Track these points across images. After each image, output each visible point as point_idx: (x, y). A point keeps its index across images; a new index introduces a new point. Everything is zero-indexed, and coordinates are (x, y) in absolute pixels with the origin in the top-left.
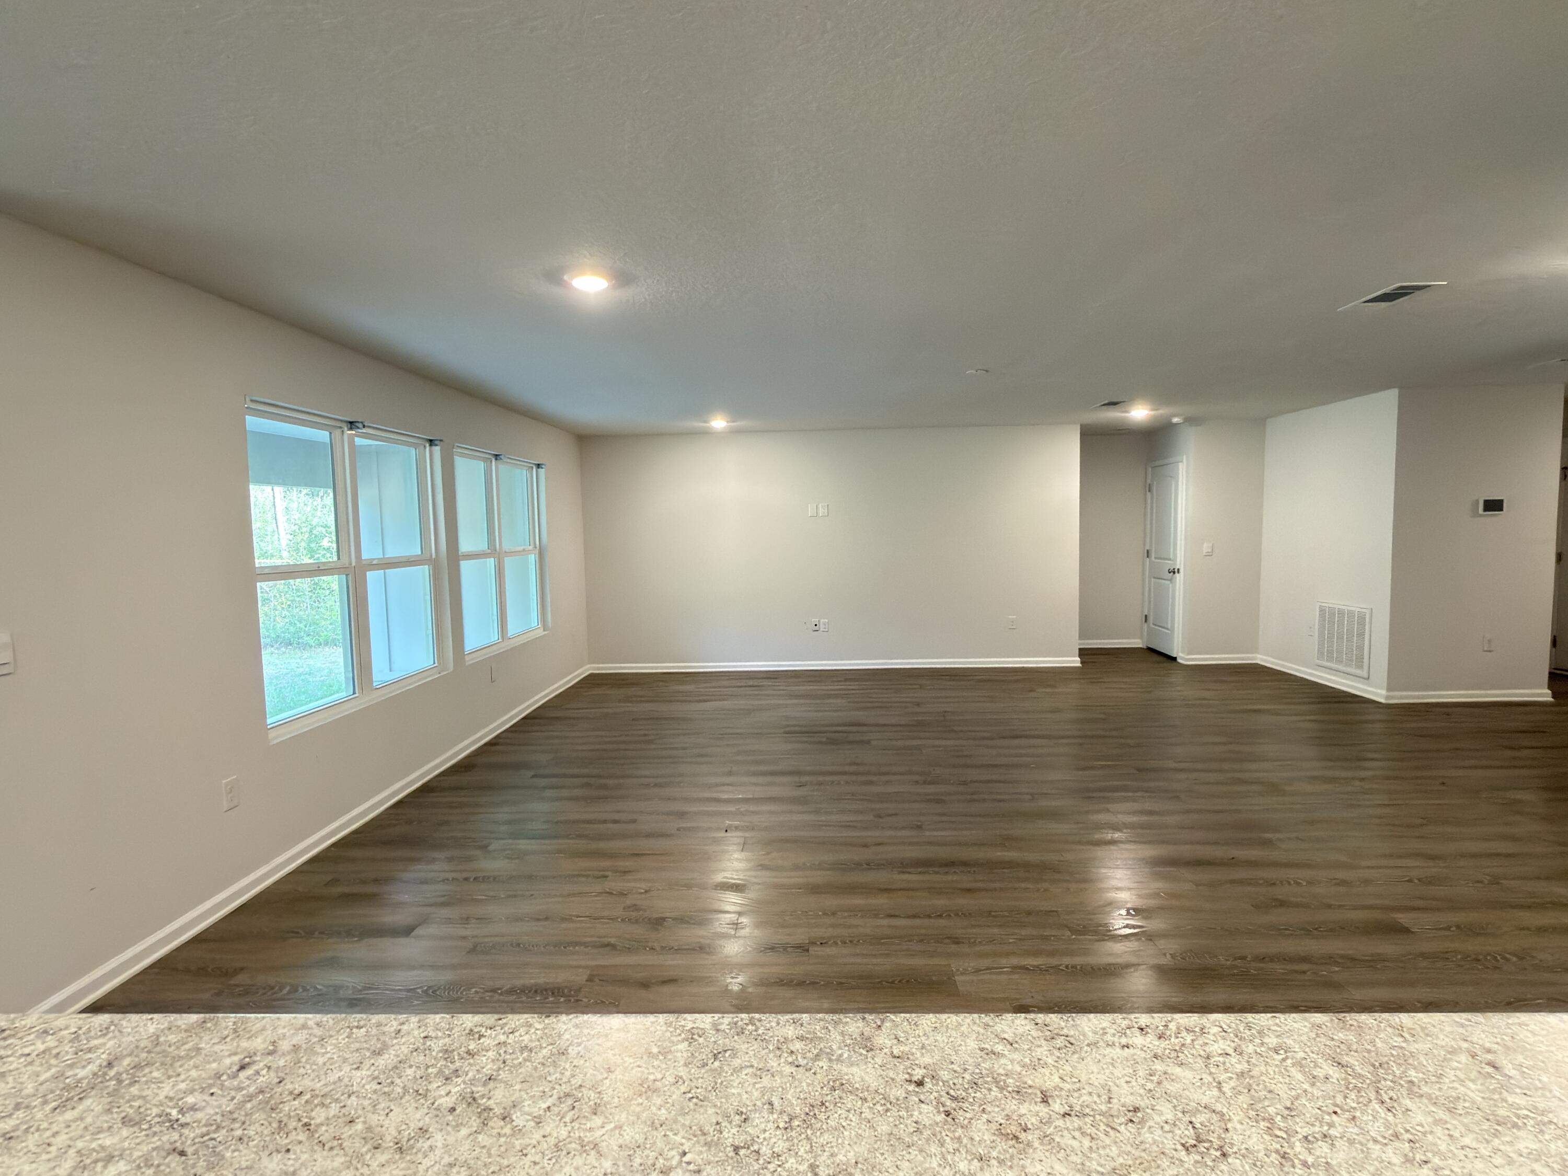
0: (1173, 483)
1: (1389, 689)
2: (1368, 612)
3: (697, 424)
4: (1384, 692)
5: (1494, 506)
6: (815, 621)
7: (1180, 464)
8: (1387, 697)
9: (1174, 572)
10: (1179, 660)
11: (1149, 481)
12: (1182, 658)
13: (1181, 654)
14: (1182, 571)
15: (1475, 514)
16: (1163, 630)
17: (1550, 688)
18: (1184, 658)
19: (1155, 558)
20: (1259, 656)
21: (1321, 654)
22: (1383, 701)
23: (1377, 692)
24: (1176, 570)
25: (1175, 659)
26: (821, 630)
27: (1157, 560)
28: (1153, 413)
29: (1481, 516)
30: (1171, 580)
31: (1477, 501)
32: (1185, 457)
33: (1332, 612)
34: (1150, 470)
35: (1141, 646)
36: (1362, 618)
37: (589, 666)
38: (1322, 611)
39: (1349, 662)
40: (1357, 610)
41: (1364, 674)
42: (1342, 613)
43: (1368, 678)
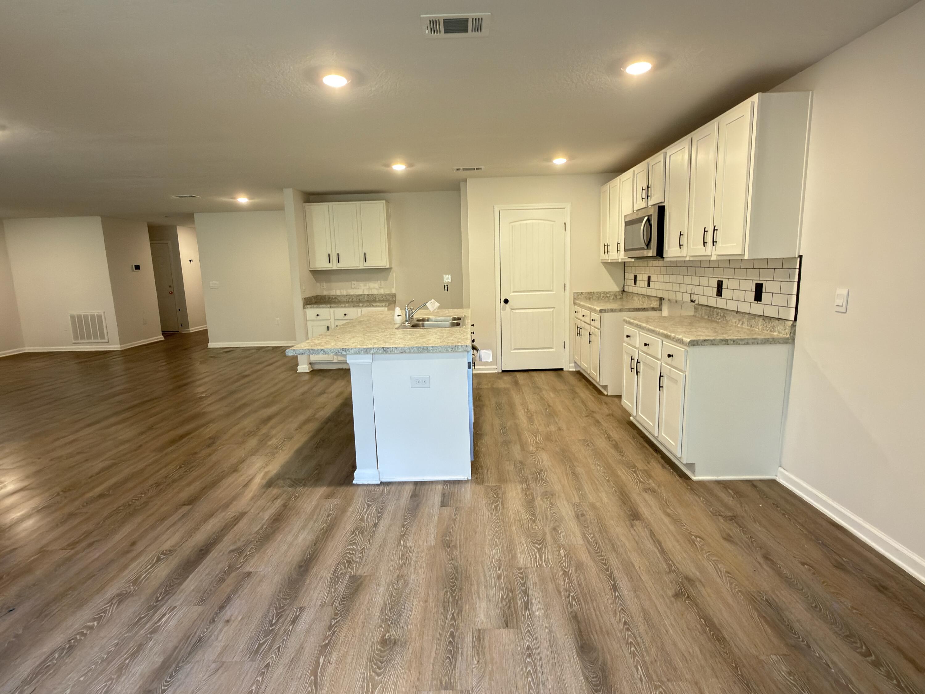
1: (120, 345)
2: (102, 314)
4: (119, 346)
5: (137, 267)
8: (121, 347)
15: (132, 271)
17: (163, 335)
20: (26, 348)
21: (76, 338)
22: (120, 349)
23: (116, 347)
29: (135, 271)
31: (132, 265)
33: (79, 317)
36: (100, 317)
38: (72, 317)
39: (96, 337)
40: (96, 314)
41: (106, 340)
42: (86, 317)
43: (109, 342)
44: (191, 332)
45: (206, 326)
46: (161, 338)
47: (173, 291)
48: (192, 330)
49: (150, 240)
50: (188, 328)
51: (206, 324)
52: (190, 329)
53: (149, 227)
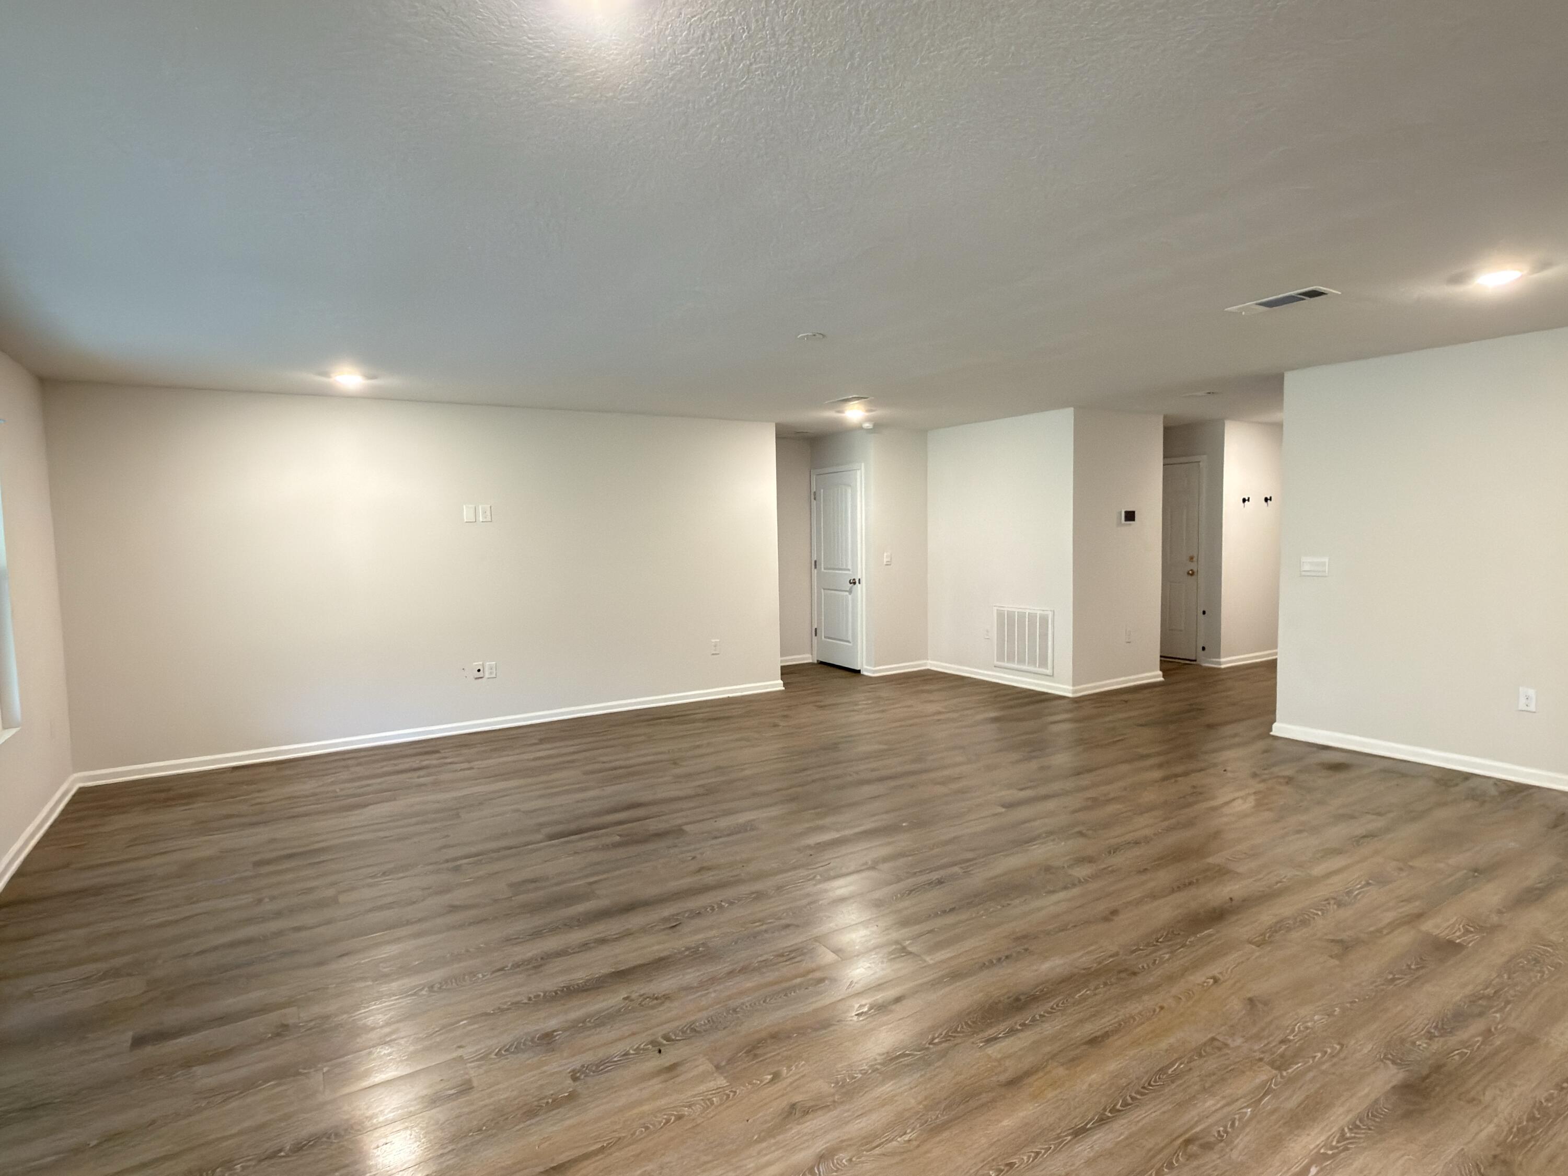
0: (849, 491)
1: (1074, 685)
2: (1050, 614)
3: (310, 378)
4: (1071, 688)
5: (1130, 517)
6: (478, 664)
7: (859, 472)
8: (1073, 691)
9: (855, 583)
10: (864, 673)
11: (814, 489)
12: (867, 670)
13: (865, 667)
14: (863, 581)
15: (1119, 524)
16: (842, 643)
17: (1161, 670)
18: (868, 671)
19: (825, 569)
20: (929, 662)
21: (1001, 658)
22: (1070, 695)
23: (1064, 688)
24: (857, 581)
25: (859, 671)
26: (487, 675)
27: (825, 571)
28: (867, 414)
29: (1124, 525)
30: (850, 592)
31: (1120, 513)
32: (863, 464)
33: (1011, 615)
34: (814, 478)
35: (810, 661)
36: (1044, 620)
37: (76, 775)
38: (1000, 615)
39: (1032, 662)
40: (1039, 612)
41: (1049, 672)
42: (1022, 616)
43: (1053, 675)
44: (1223, 666)
45: (1274, 651)
46: (1156, 676)
47: (1195, 570)
48: (1227, 661)
49: (1165, 457)
50: (1218, 656)
51: (1276, 647)
52: (1222, 660)
53: (1166, 429)
